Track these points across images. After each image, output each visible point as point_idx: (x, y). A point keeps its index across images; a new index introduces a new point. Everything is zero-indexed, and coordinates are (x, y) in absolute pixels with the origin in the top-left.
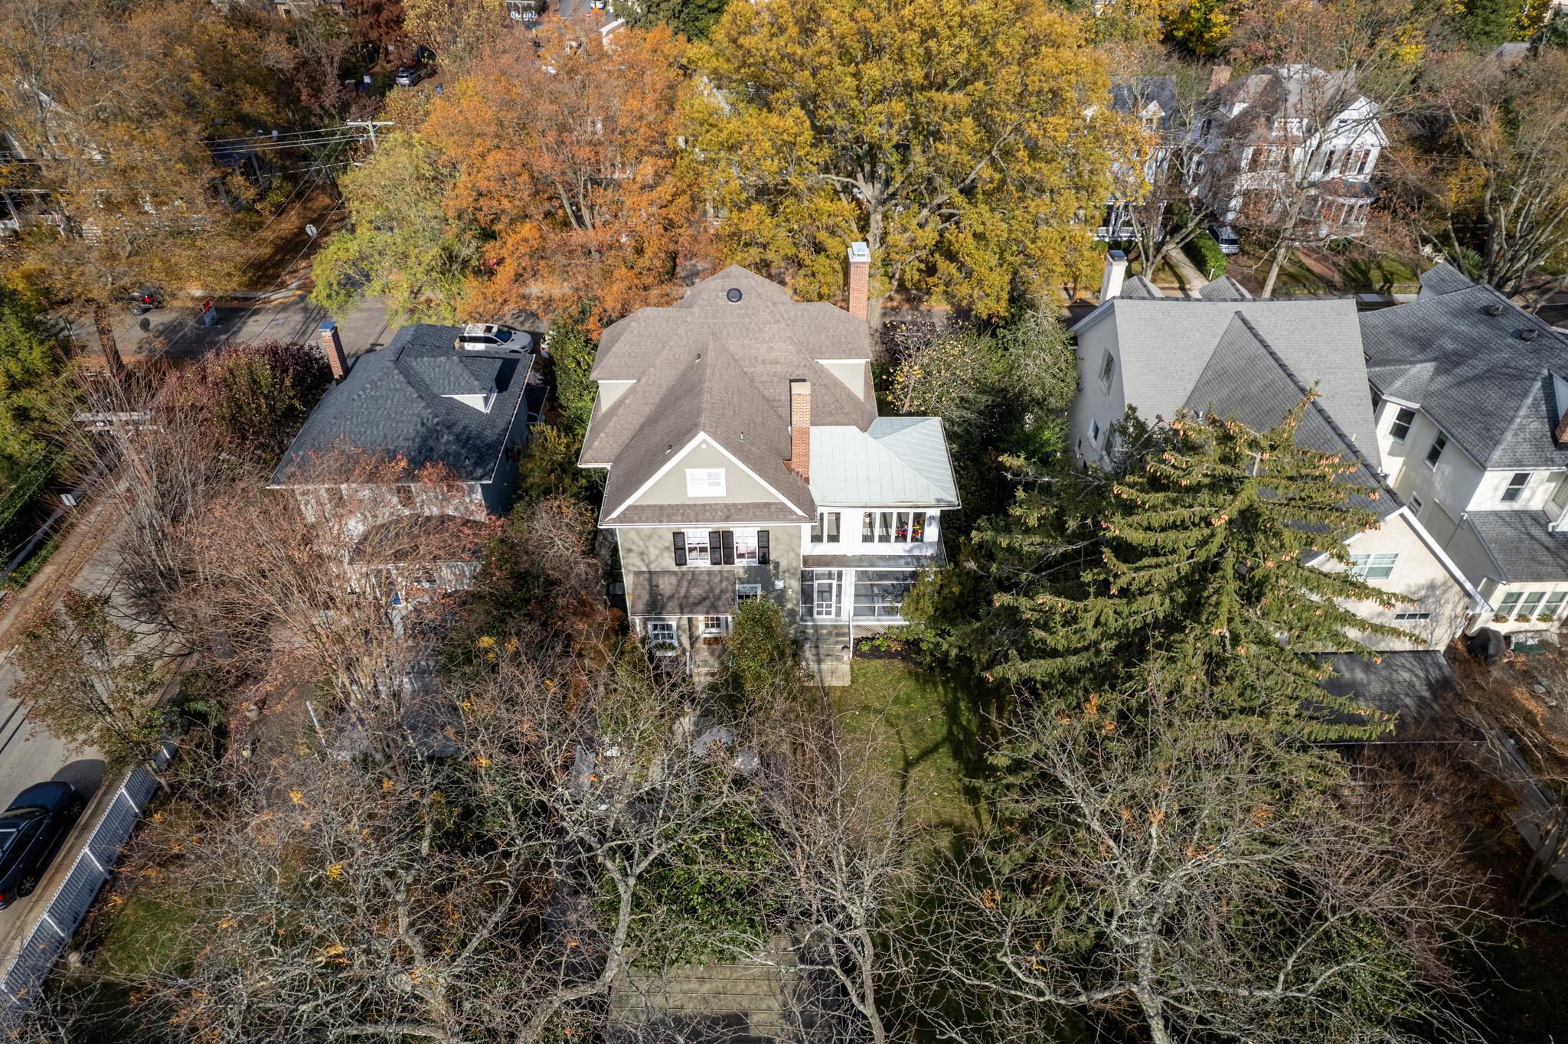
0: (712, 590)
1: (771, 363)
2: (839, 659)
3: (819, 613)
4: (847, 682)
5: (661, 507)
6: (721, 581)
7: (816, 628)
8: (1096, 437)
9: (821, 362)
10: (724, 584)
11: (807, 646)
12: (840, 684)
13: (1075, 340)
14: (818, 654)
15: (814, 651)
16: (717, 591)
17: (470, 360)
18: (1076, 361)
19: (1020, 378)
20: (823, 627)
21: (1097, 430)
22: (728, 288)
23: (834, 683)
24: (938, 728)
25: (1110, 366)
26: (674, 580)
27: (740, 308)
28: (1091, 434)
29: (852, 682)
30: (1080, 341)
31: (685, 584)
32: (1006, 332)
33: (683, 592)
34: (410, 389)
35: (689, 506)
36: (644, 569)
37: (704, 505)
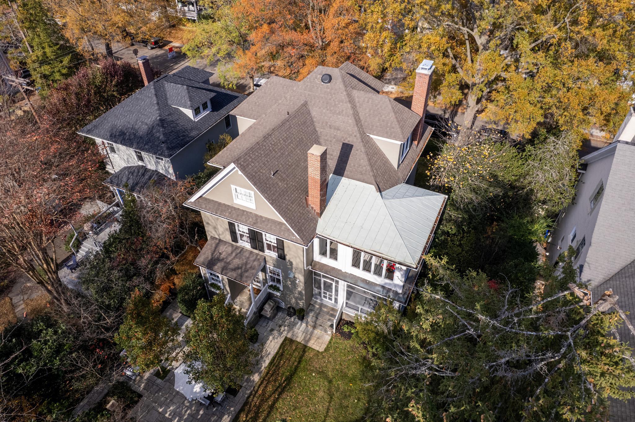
0: (246, 264)
1: (335, 129)
2: (326, 331)
3: (325, 297)
4: (321, 350)
5: (220, 204)
6: (254, 261)
7: (321, 305)
8: (572, 240)
9: (371, 136)
10: (255, 263)
11: (311, 314)
12: (317, 348)
13: (584, 166)
14: (315, 322)
15: (314, 318)
16: (248, 266)
17: (194, 89)
18: (578, 182)
19: (530, 183)
20: (326, 306)
21: (575, 237)
22: (324, 73)
23: (314, 347)
24: (358, 409)
25: (599, 193)
26: (230, 249)
27: (327, 88)
28: (571, 236)
29: (325, 350)
30: (589, 168)
31: (234, 254)
32: (531, 148)
33: (230, 259)
34: (155, 98)
35: (235, 209)
36: (217, 237)
37: (244, 211)
